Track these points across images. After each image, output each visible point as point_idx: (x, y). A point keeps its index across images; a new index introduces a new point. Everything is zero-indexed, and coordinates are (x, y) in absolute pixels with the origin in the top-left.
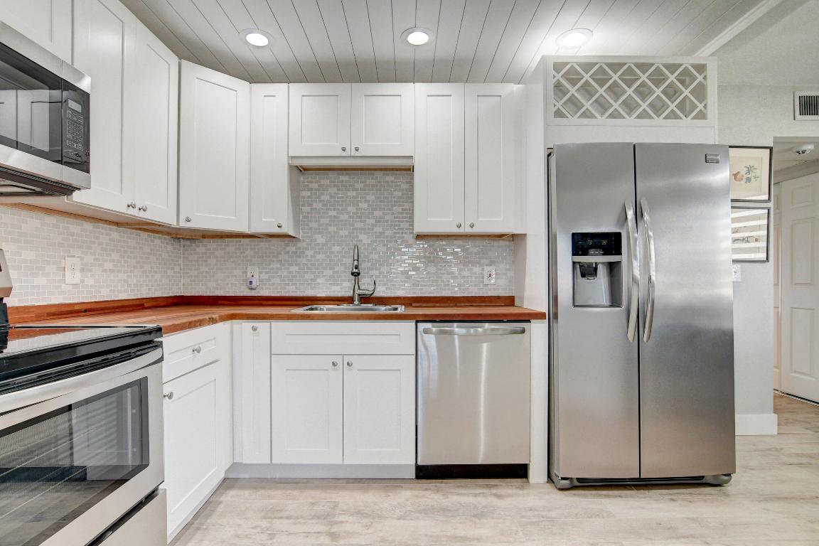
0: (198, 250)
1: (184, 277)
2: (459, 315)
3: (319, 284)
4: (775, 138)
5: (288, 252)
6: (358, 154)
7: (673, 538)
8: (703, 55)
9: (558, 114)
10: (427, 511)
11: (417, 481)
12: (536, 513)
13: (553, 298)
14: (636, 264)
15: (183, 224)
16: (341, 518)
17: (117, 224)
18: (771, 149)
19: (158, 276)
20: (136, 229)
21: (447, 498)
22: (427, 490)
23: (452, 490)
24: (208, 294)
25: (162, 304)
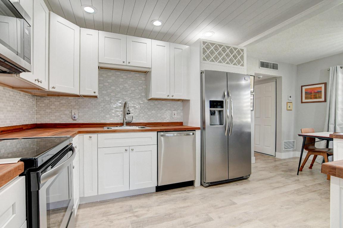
0: (45, 101)
1: (37, 115)
2: (173, 129)
3: (107, 118)
4: (255, 73)
5: (92, 104)
6: (129, 65)
7: (241, 195)
8: (242, 46)
9: (204, 59)
10: (166, 202)
11: (157, 192)
12: (202, 195)
13: (203, 122)
14: (228, 111)
15: (51, 90)
16: (136, 210)
17: (13, 88)
18: (254, 76)
19: (27, 114)
20: (19, 90)
21: (171, 196)
22: (162, 195)
23: (171, 193)
24: (51, 122)
25: (30, 128)
